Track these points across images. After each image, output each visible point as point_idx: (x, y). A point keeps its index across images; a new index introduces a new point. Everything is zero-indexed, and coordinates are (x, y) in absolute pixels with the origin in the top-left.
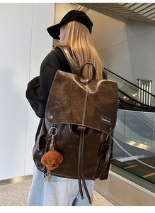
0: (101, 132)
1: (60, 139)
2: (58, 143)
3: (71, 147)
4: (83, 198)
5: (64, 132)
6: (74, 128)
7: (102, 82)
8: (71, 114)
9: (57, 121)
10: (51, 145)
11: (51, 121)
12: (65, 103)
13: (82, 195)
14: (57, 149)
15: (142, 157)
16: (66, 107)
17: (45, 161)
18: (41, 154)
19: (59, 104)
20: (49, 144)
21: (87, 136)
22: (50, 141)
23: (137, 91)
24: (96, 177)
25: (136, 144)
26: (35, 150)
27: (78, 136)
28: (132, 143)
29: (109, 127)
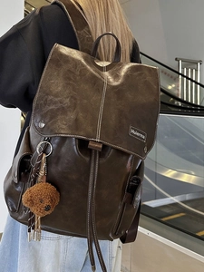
0: (128, 155)
1: (57, 163)
2: (53, 170)
3: (74, 177)
4: (94, 269)
5: (63, 150)
6: (83, 144)
7: (132, 68)
8: (76, 120)
9: (52, 131)
10: (42, 173)
11: (41, 131)
12: (68, 100)
13: (93, 263)
14: (50, 180)
15: (188, 197)
16: (69, 107)
17: (31, 201)
18: (19, 189)
19: (55, 103)
20: (38, 171)
21: (103, 160)
22: (40, 165)
23: (176, 80)
24: (115, 236)
25: (177, 175)
26: (10, 181)
27: (87, 159)
28: (170, 174)
29: (143, 145)
